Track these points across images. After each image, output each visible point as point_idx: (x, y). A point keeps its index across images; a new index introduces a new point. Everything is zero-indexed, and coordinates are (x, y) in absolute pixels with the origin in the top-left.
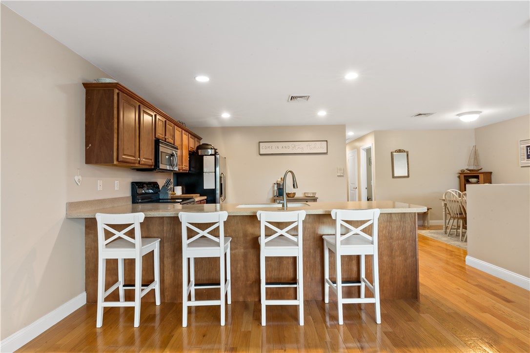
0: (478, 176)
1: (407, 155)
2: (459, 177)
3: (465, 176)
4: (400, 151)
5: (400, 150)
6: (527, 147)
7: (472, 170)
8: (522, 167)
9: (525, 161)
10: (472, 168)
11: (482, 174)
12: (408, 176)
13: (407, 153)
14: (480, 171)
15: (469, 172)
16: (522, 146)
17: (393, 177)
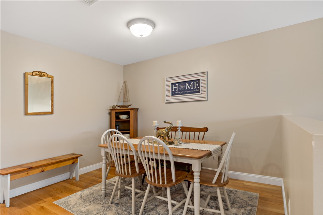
0: (129, 112)
1: (52, 82)
2: (110, 114)
3: (116, 112)
4: (40, 74)
5: (40, 72)
6: (172, 84)
7: (122, 106)
8: (166, 103)
9: (170, 98)
10: (121, 104)
11: (133, 111)
12: (52, 113)
13: (52, 78)
14: (130, 107)
15: (119, 108)
16: (167, 83)
17: (26, 113)
